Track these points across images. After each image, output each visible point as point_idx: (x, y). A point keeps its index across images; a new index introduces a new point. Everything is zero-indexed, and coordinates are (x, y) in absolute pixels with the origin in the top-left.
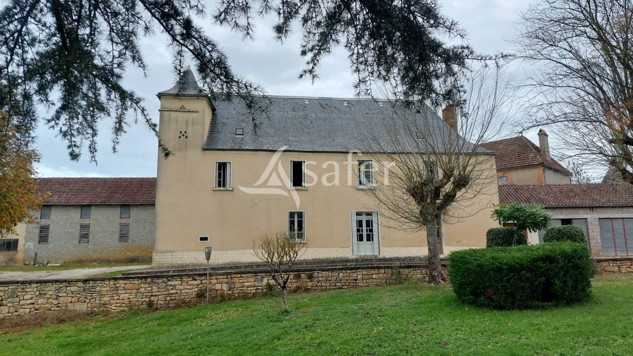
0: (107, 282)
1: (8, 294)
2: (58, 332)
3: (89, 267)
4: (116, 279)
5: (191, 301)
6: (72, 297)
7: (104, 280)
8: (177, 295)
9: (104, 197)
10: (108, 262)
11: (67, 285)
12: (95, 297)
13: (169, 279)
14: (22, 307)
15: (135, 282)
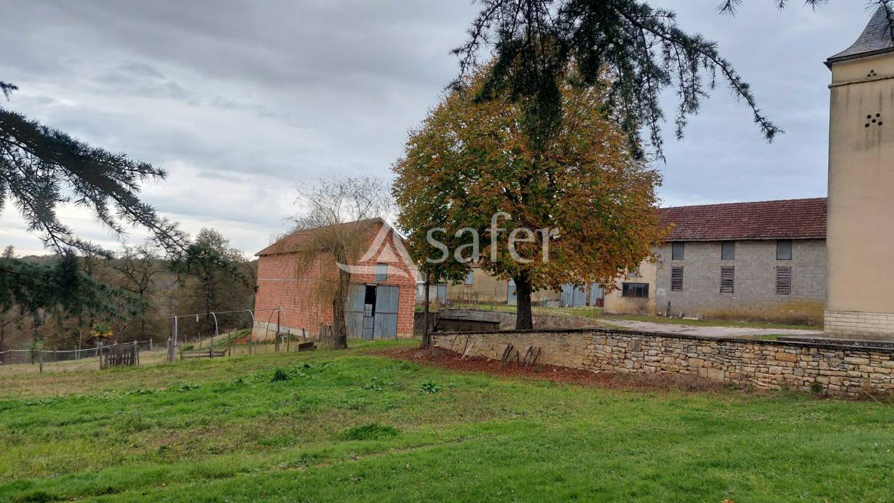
0: (750, 347)
1: (631, 346)
2: (686, 402)
3: (735, 325)
4: (762, 343)
5: (889, 394)
6: (705, 360)
7: (745, 343)
8: (861, 380)
9: (752, 229)
10: (762, 321)
11: (698, 344)
12: (734, 364)
13: (847, 352)
14: (648, 363)
15: (791, 351)
